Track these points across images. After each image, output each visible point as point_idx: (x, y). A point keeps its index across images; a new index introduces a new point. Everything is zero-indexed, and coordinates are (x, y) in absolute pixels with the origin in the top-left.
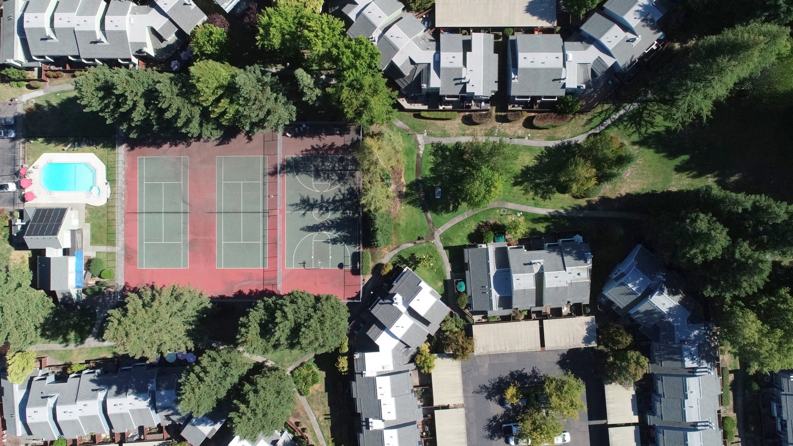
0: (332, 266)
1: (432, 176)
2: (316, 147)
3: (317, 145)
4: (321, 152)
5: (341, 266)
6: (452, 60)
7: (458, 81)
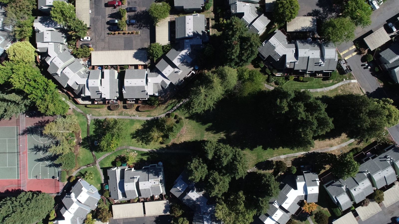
0: (49, 178)
1: (94, 135)
2: (41, 122)
3: (41, 121)
4: (43, 124)
5: (53, 177)
6: (93, 83)
7: (98, 93)
